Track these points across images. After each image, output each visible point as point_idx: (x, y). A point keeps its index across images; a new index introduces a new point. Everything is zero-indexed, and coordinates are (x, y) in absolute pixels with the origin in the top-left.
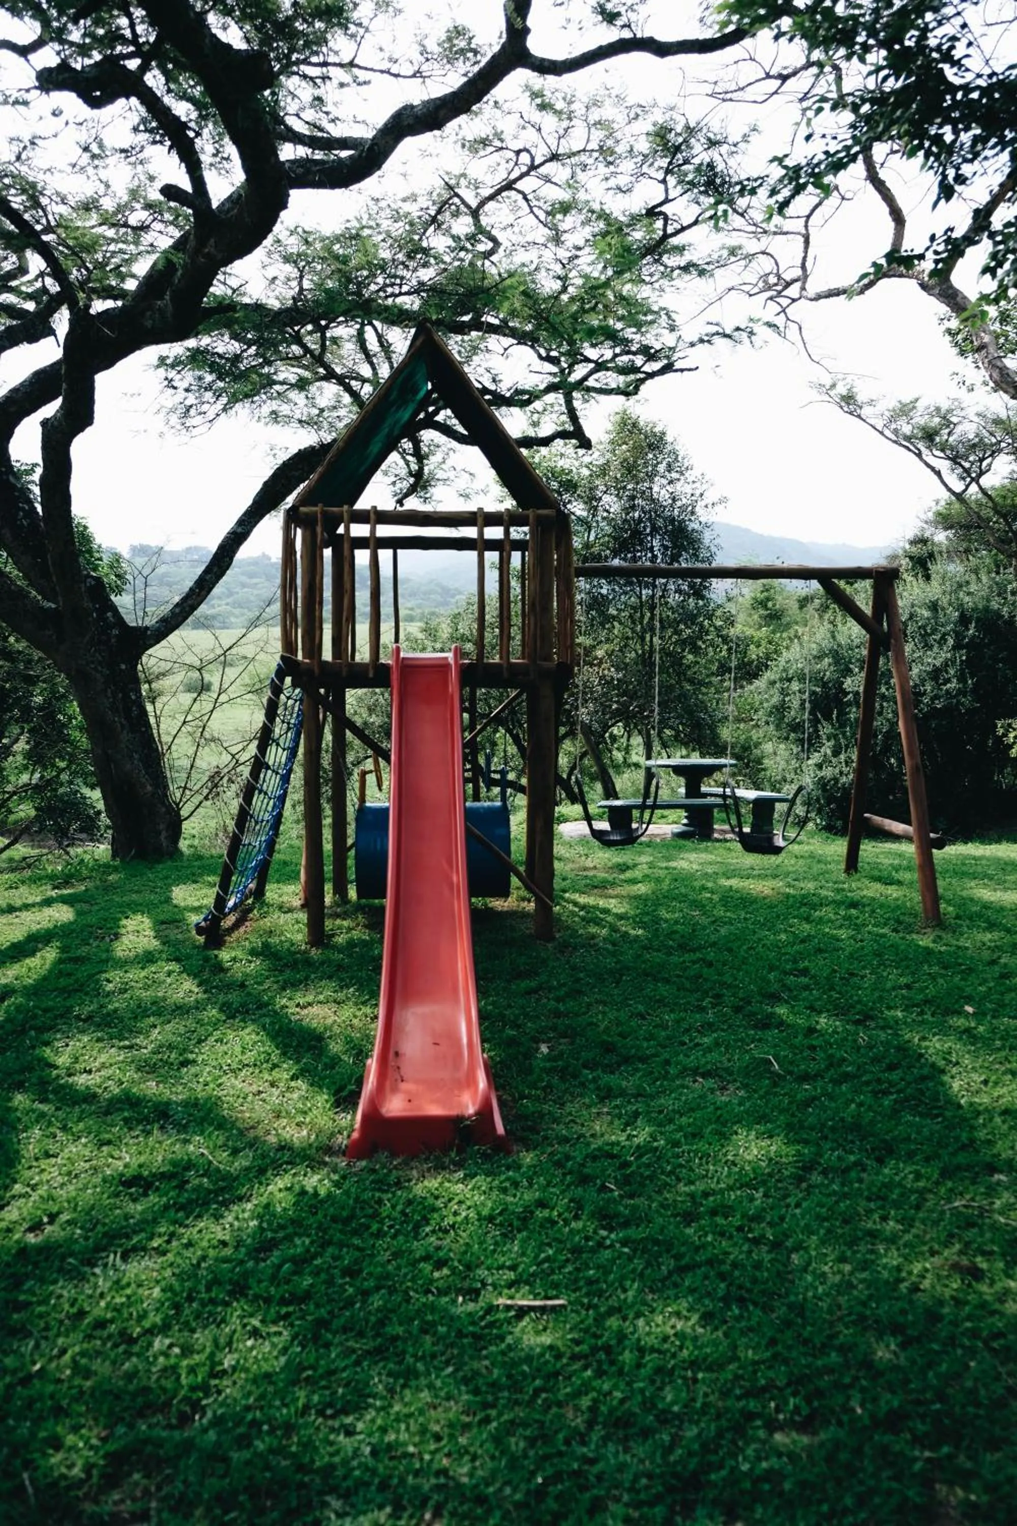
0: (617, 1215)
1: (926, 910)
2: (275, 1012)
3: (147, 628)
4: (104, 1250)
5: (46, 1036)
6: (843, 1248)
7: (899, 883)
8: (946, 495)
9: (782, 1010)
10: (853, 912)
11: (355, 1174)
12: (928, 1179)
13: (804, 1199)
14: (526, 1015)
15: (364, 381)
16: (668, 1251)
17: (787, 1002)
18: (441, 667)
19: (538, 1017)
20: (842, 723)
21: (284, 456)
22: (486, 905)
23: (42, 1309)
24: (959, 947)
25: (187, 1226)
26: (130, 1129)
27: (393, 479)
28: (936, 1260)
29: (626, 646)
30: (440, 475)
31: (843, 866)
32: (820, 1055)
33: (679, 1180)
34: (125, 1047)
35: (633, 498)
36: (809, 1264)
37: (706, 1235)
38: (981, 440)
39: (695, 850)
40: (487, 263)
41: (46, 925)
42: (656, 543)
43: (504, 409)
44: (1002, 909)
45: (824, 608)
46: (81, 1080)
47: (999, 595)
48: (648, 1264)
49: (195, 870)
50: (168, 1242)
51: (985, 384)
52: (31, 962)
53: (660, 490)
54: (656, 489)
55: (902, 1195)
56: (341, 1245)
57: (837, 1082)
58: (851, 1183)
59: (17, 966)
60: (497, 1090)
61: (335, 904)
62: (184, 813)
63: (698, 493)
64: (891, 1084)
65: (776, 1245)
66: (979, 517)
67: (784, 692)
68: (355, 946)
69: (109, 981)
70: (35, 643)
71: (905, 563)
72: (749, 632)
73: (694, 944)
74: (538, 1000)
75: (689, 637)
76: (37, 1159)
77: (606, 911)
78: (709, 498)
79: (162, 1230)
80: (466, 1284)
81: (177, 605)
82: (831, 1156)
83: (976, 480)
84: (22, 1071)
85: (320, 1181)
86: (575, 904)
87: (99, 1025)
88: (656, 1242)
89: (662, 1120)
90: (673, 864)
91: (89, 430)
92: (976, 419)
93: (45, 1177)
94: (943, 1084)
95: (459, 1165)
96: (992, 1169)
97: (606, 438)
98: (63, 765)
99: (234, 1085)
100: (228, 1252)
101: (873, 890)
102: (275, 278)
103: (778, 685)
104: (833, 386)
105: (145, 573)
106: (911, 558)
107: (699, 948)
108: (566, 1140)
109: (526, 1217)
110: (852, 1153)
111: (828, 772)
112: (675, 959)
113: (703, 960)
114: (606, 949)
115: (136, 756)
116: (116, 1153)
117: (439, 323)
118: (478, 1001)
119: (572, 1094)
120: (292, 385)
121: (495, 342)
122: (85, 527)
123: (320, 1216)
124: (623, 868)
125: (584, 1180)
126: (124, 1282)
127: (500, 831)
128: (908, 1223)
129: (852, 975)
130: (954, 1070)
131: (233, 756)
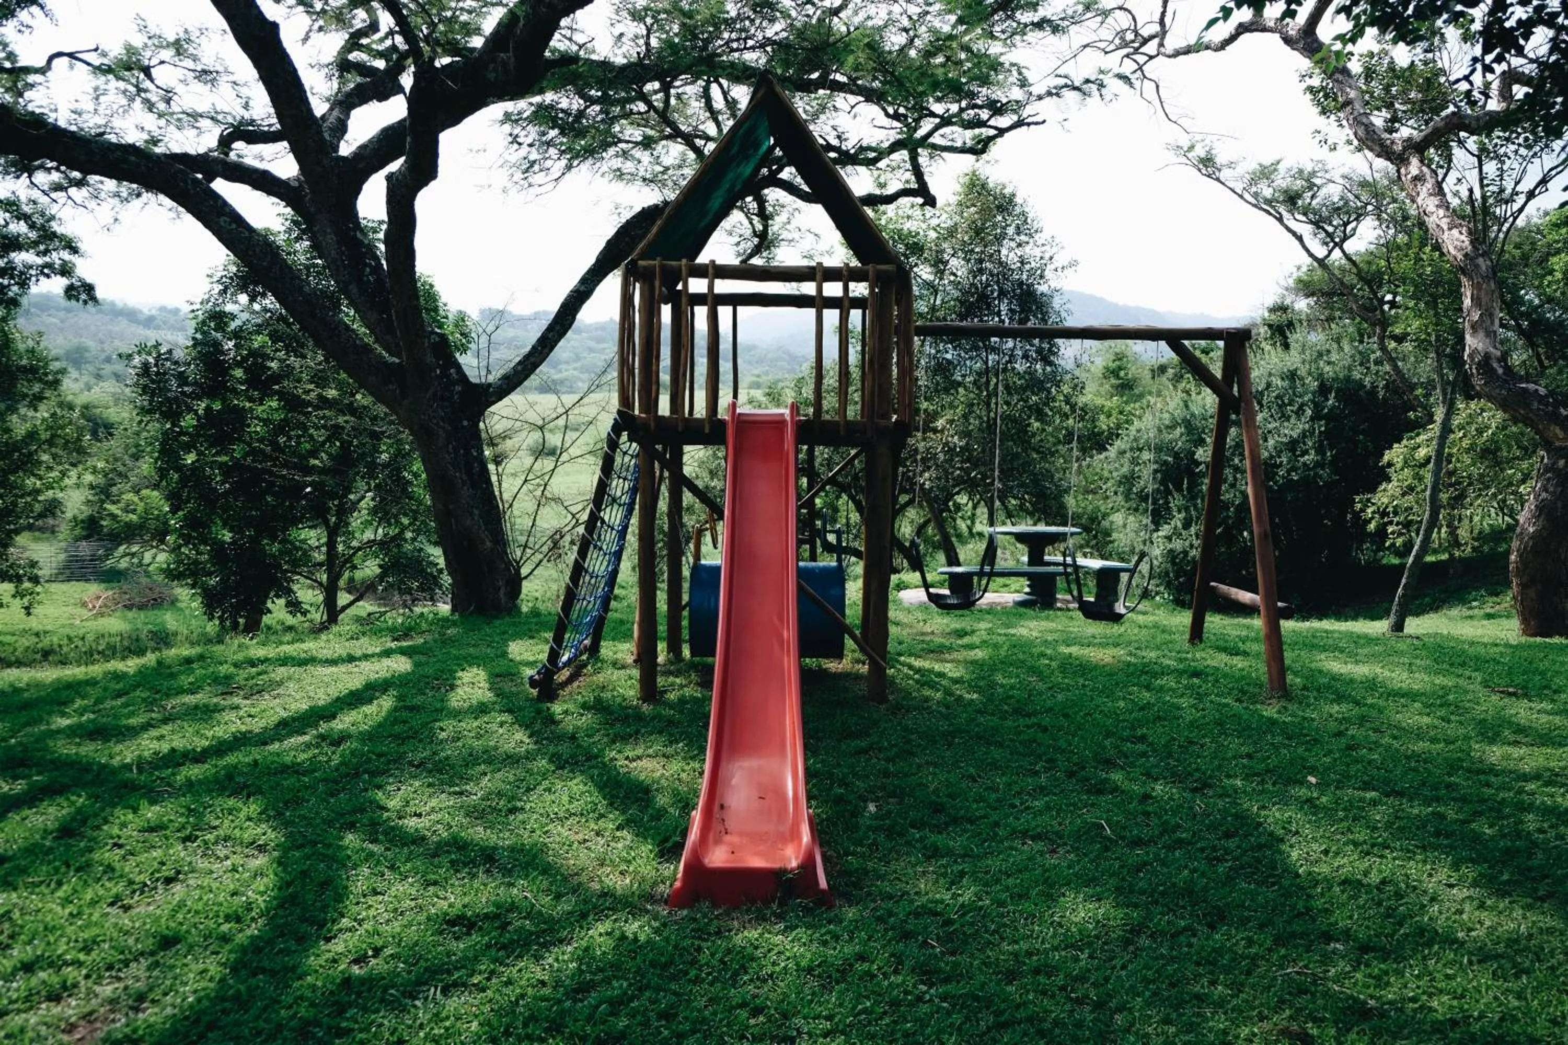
0: (938, 971)
1: (1271, 680)
2: (604, 764)
3: (490, 385)
4: (425, 983)
5: (378, 780)
6: (1168, 1010)
7: (1245, 654)
8: (1309, 260)
9: (1117, 777)
10: (1195, 680)
11: (676, 922)
12: (1260, 946)
13: (1130, 961)
14: (855, 774)
15: (708, 139)
16: (988, 1008)
17: (1122, 768)
18: (777, 424)
19: (867, 777)
20: (1192, 495)
21: (627, 215)
22: (820, 666)
23: (363, 1036)
24: (1304, 718)
25: (508, 965)
26: (457, 871)
27: (737, 239)
28: (1266, 1025)
29: (971, 412)
30: (785, 235)
31: (1187, 636)
32: (1154, 821)
33: (1002, 939)
34: (455, 793)
35: (981, 261)
36: (1132, 1025)
37: (1028, 992)
38: (1346, 203)
39: (1036, 618)
40: (836, 19)
41: (383, 674)
42: (1004, 308)
43: (849, 168)
44: (1352, 681)
45: (1178, 378)
46: (411, 823)
47: (1361, 364)
48: (967, 1019)
49: (534, 627)
50: (488, 979)
51: (1349, 142)
52: (368, 709)
53: (1009, 254)
54: (1004, 252)
55: (1234, 960)
56: (658, 989)
57: (1170, 848)
58: (1180, 946)
59: (354, 713)
60: (821, 846)
61: (669, 662)
62: (524, 571)
63: (1047, 256)
64: (1227, 851)
65: (1099, 1006)
66: (1342, 283)
67: (1134, 461)
68: (687, 702)
69: (442, 729)
70: (380, 398)
71: (1263, 331)
72: (1099, 401)
73: (1030, 708)
74: (870, 759)
75: (1036, 404)
76: (365, 896)
77: (942, 675)
78: (1059, 262)
79: (483, 967)
80: (781, 1032)
81: (520, 363)
82: (1162, 920)
83: (1340, 245)
84: (354, 811)
85: (641, 927)
86: (911, 667)
87: (430, 772)
88: (976, 998)
89: (987, 882)
90: (1012, 631)
91: (432, 184)
92: (1341, 181)
93: (372, 912)
94: (1281, 853)
95: (780, 917)
96: (1328, 937)
97: (954, 200)
98: (405, 521)
99: (560, 832)
100: (547, 991)
101: (1219, 660)
102: (622, 35)
103: (1128, 455)
104: (1191, 148)
105: (489, 330)
106: (1270, 326)
107: (1035, 713)
108: (890, 897)
109: (844, 971)
110: (1183, 918)
111: (1177, 545)
112: (1009, 723)
113: (1039, 725)
114: (940, 713)
115: (476, 512)
116: (441, 894)
117: (783, 80)
118: (806, 760)
119: (898, 852)
120: (637, 144)
121: (843, 101)
122: (432, 286)
123: (639, 959)
124: (961, 634)
125: (906, 936)
126: (443, 1015)
127: (834, 592)
128: (1238, 988)
129: (1191, 743)
130: (1294, 840)
131: (573, 516)
